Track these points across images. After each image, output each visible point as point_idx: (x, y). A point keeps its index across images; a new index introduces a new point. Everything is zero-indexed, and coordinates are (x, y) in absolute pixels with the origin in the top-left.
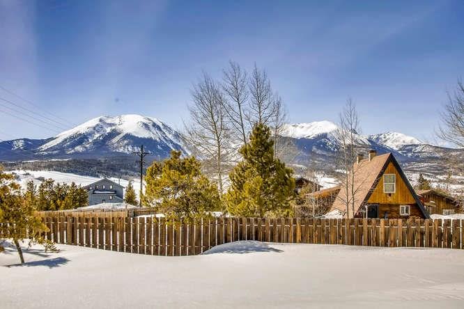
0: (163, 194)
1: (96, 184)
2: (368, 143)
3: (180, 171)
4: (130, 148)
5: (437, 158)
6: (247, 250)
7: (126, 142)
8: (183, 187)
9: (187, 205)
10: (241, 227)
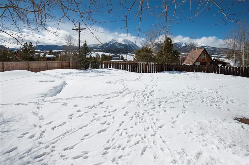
1: (113, 55)
5: (212, 50)
7: (119, 45)
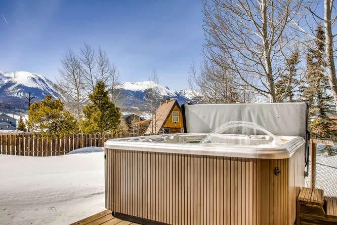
0: (40, 120)
2: (175, 95)
3: (51, 107)
4: (22, 94)
6: (90, 152)
7: (19, 90)
8: (53, 117)
9: (56, 127)
10: (88, 140)
